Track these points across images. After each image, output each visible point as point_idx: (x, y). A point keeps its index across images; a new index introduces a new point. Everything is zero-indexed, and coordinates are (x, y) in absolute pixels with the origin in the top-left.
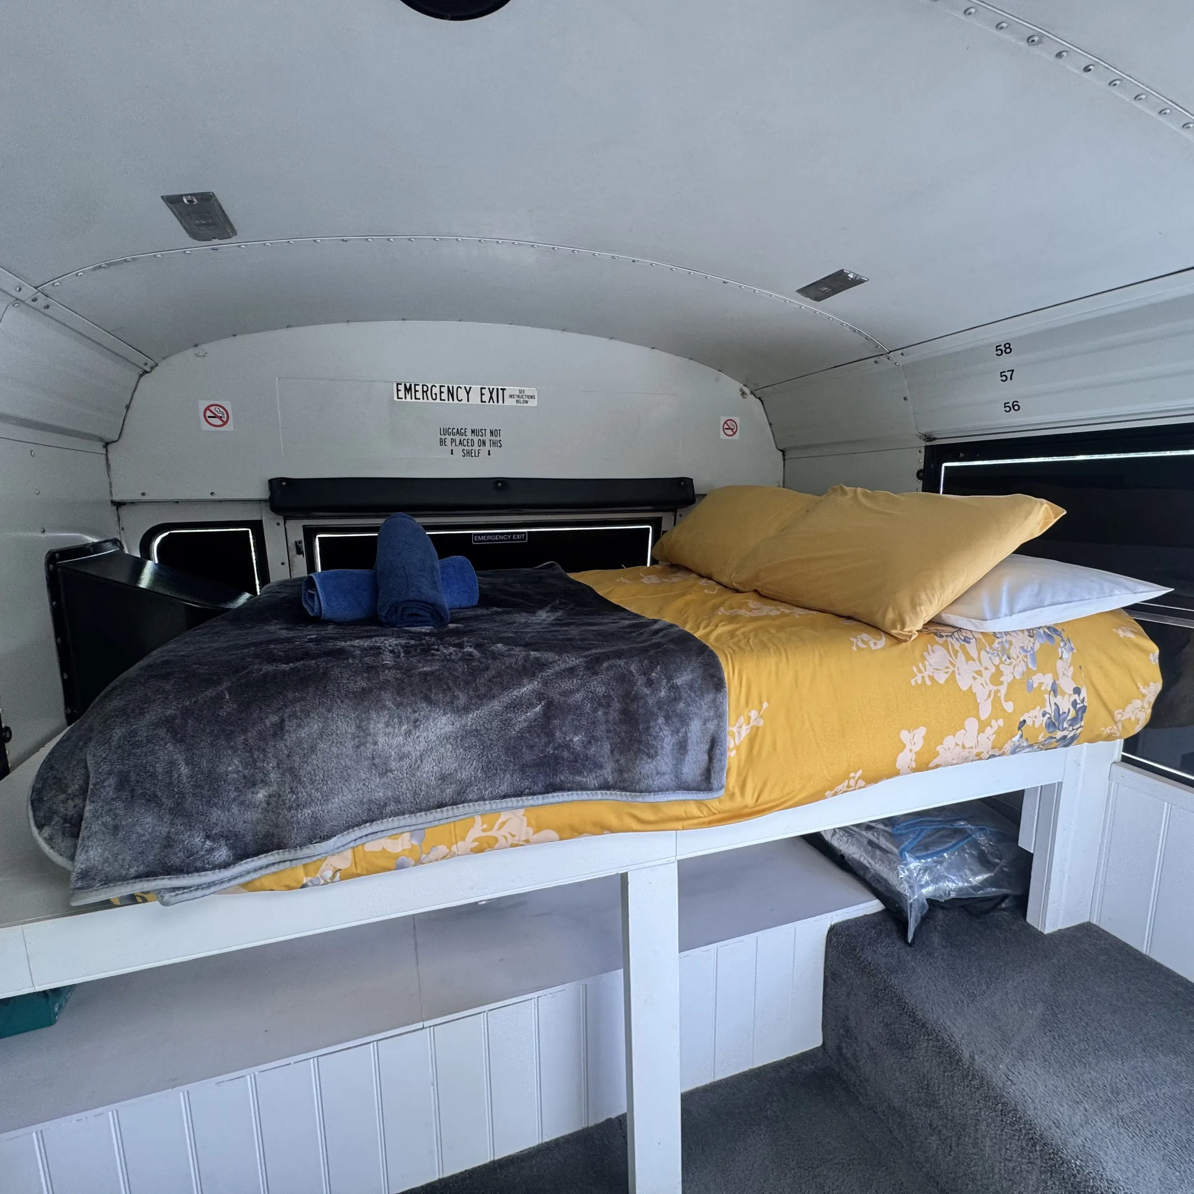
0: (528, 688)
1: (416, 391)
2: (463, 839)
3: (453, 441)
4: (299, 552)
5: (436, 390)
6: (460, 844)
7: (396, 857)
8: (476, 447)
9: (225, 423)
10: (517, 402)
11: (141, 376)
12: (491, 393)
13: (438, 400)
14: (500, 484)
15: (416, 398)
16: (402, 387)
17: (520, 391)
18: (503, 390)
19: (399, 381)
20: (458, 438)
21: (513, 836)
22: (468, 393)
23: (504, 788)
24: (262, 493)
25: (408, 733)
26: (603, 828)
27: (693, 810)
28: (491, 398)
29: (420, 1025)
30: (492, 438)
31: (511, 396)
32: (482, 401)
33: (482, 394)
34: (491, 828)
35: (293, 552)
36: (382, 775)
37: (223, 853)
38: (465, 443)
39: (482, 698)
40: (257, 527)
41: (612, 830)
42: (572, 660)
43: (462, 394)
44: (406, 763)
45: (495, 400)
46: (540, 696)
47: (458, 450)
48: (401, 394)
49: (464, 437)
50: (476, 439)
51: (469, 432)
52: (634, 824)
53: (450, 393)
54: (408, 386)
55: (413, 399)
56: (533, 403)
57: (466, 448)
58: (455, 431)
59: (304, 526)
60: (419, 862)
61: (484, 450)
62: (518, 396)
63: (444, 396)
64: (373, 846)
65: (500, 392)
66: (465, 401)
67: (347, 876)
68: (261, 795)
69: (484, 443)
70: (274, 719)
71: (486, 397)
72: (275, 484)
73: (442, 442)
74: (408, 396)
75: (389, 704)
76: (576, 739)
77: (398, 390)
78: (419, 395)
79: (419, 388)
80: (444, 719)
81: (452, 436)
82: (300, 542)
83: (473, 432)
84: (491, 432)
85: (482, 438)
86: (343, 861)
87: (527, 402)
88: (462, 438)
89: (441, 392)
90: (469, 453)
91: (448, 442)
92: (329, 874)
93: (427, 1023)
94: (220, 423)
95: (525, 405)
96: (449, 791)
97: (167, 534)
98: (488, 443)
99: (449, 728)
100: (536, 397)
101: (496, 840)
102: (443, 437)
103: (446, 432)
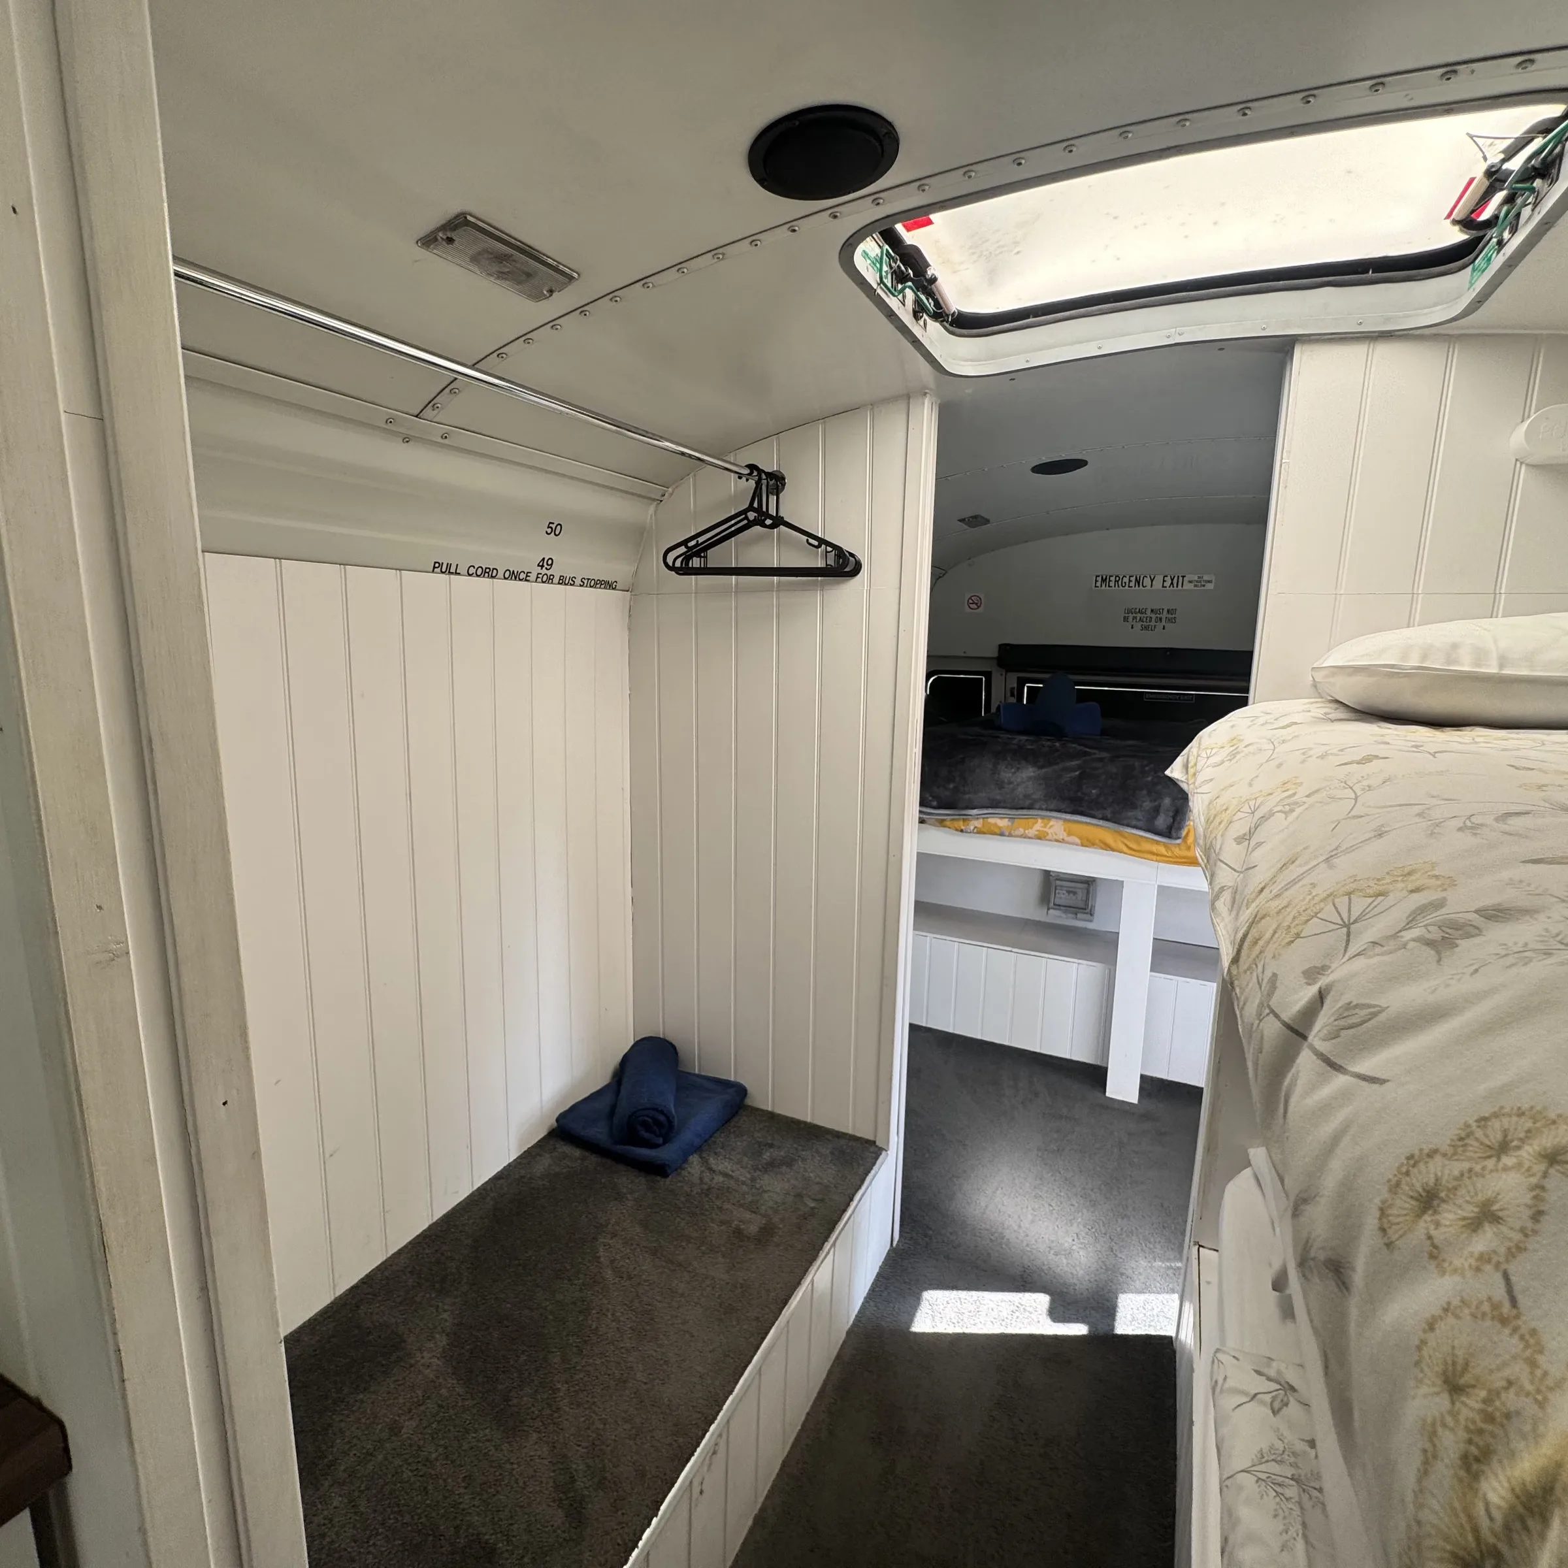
0: (1074, 763)
1: (1110, 581)
2: (1031, 828)
3: (1135, 618)
4: (1012, 695)
5: (1126, 580)
6: (1030, 830)
7: (1000, 828)
8: (1153, 623)
9: (978, 607)
10: (1195, 586)
11: (938, 579)
12: (1172, 580)
13: (1127, 587)
14: (1168, 653)
15: (1109, 586)
16: (1099, 579)
17: (1199, 577)
18: (1183, 577)
19: (1098, 574)
20: (1139, 615)
21: (1056, 834)
22: (1152, 581)
23: (1052, 807)
24: (993, 652)
25: (1014, 773)
26: (1107, 847)
27: (1162, 850)
28: (1172, 583)
29: (1009, 949)
30: (1168, 616)
31: (1190, 582)
32: (1163, 587)
33: (1164, 581)
34: (1045, 827)
35: (1009, 694)
36: (1000, 789)
37: (935, 803)
38: (1145, 619)
39: (1050, 764)
40: (988, 675)
41: (1113, 850)
42: (1105, 755)
43: (1147, 581)
44: (1011, 786)
45: (1175, 585)
46: (1079, 767)
47: (1138, 626)
48: (1099, 584)
49: (1144, 615)
50: (1153, 616)
51: (1149, 611)
52: (1125, 849)
53: (1138, 582)
54: (1104, 577)
55: (1107, 588)
56: (1210, 586)
57: (1145, 623)
58: (1137, 610)
59: (1018, 678)
60: (1010, 835)
61: (1160, 625)
62: (1197, 582)
63: (1132, 584)
64: (992, 821)
65: (1181, 579)
66: (1149, 587)
67: (980, 832)
68: (951, 786)
69: (1161, 619)
70: (961, 756)
71: (1167, 584)
72: (1003, 648)
73: (1126, 619)
74: (1103, 586)
75: (1009, 759)
76: (1094, 791)
77: (1096, 581)
78: (1112, 584)
79: (1113, 579)
80: (1031, 769)
81: (1134, 615)
82: (1014, 688)
83: (1152, 611)
84: (1168, 611)
85: (1158, 616)
86: (978, 823)
87: (1204, 586)
88: (1142, 616)
89: (1130, 581)
90: (1146, 628)
91: (1130, 619)
92: (972, 828)
93: (1014, 950)
94: (975, 607)
95: (1203, 588)
96: (1028, 802)
97: (936, 677)
98: (1163, 620)
99: (1032, 774)
100: (1213, 581)
101: (1048, 834)
102: (1127, 615)
103: (1129, 611)
